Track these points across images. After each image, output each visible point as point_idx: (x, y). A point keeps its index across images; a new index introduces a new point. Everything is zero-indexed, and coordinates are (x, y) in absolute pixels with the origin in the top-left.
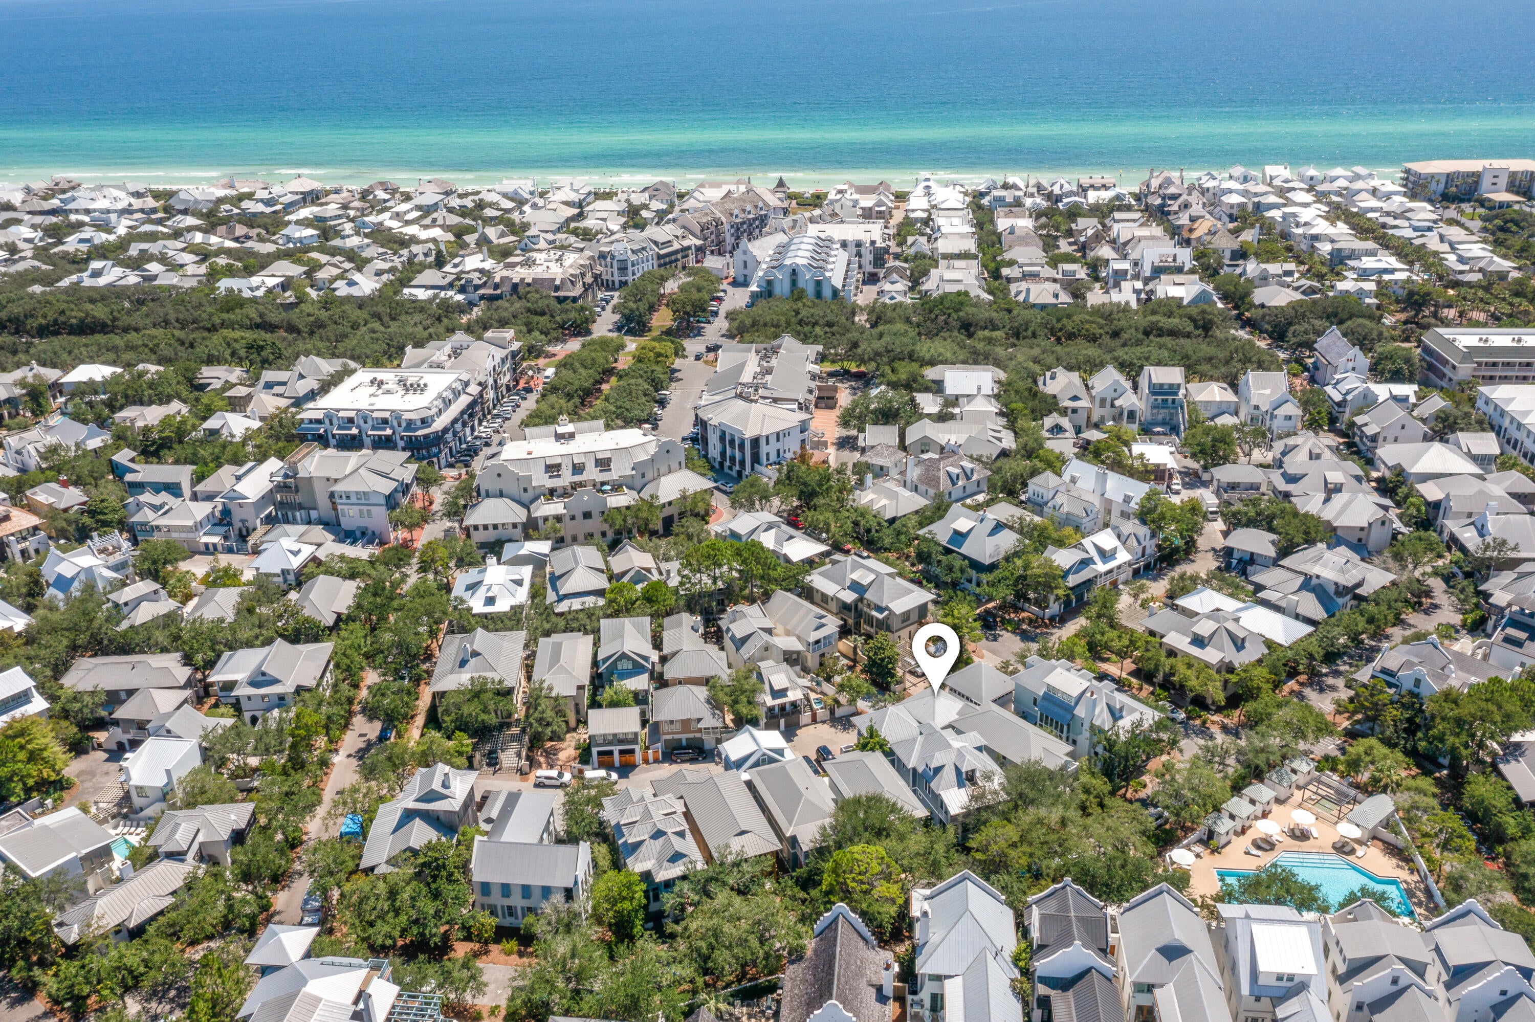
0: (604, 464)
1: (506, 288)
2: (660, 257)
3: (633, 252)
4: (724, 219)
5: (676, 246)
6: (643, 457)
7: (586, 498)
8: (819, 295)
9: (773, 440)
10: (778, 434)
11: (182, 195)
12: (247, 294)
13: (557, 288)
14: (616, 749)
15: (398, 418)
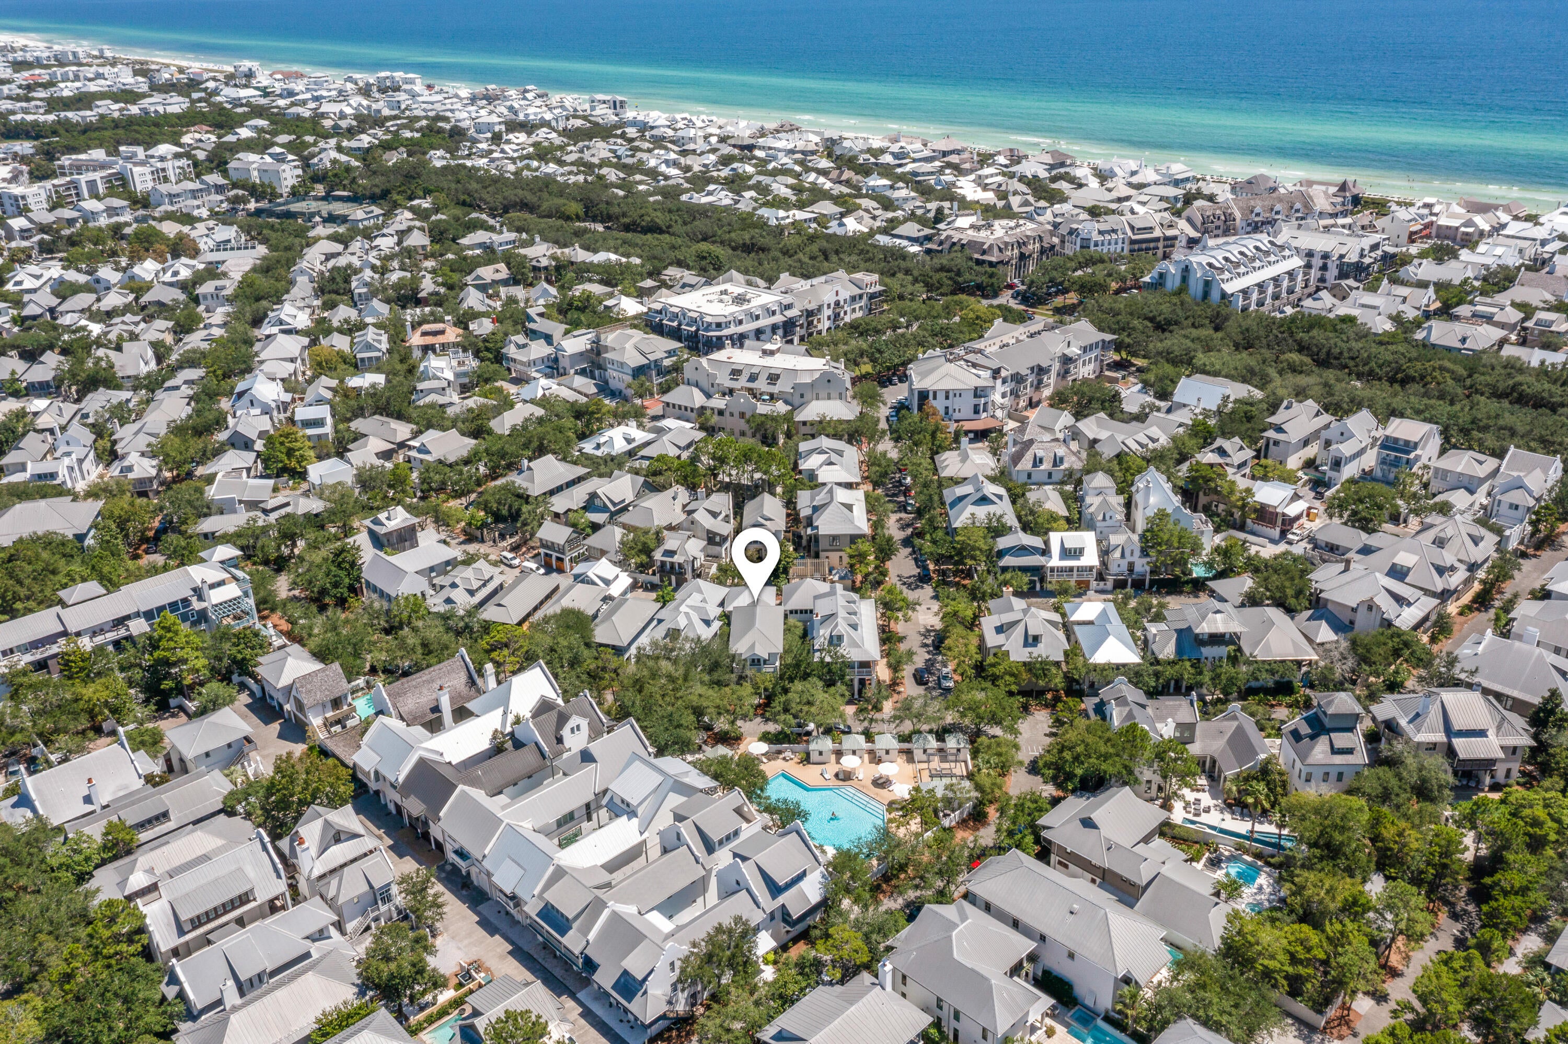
0: (773, 378)
1: (946, 246)
2: (1133, 242)
3: (1100, 232)
4: (1238, 215)
5: (1157, 233)
6: (807, 380)
7: (743, 400)
8: (1206, 295)
9: (940, 396)
10: (947, 392)
11: (846, 144)
12: (773, 222)
13: (984, 252)
14: (555, 554)
15: (684, 315)
